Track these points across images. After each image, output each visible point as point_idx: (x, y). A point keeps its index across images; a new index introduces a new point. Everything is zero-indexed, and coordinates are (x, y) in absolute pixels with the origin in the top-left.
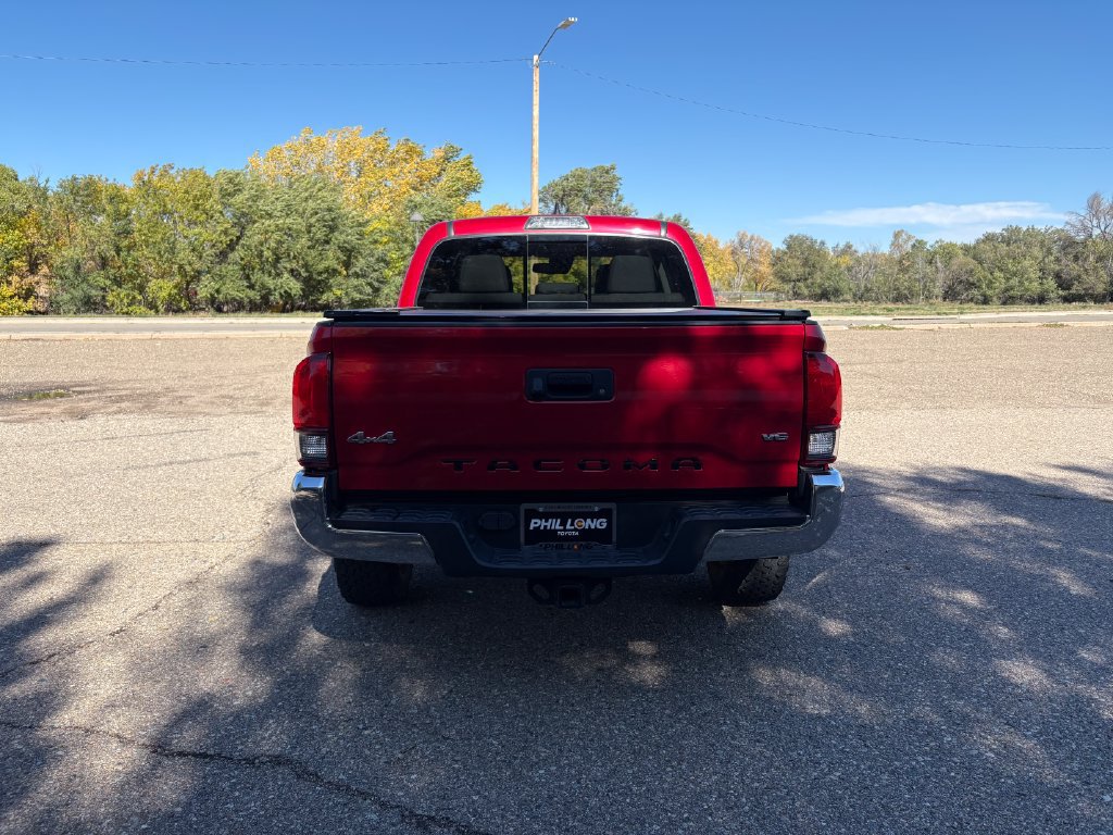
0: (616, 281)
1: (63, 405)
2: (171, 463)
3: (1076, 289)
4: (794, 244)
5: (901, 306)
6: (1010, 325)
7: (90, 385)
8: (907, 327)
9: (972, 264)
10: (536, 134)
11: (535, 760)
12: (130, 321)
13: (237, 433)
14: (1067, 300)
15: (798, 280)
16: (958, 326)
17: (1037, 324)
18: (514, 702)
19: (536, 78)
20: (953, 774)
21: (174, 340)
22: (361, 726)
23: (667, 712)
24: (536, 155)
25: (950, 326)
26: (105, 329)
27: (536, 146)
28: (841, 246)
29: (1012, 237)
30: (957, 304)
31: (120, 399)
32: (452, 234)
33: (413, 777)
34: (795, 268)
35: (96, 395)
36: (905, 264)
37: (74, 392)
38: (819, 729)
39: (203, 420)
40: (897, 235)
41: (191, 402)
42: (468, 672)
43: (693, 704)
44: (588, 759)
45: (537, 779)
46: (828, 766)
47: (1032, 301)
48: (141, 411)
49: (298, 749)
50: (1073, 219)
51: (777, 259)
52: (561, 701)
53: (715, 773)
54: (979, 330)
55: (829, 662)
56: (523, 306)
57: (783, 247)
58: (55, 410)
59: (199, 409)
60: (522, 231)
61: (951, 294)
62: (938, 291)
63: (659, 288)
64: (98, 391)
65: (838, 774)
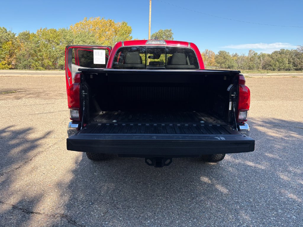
0: (174, 61)
1: (14, 95)
2: (42, 113)
3: (299, 67)
4: (221, 53)
5: (250, 71)
6: (282, 77)
7: (22, 90)
8: (253, 77)
9: (271, 59)
10: (150, 20)
11: (146, 217)
12: (36, 72)
13: (63, 104)
14: (297, 70)
15: (222, 63)
16: (267, 77)
17: (289, 76)
18: (140, 195)
19: (150, 3)
20: (283, 224)
21: (47, 77)
22: (91, 203)
23: (189, 199)
24: (150, 26)
25: (265, 77)
26: (29, 74)
27: (150, 24)
28: (234, 54)
29: (282, 52)
30: (266, 71)
31: (30, 94)
32: (123, 46)
33: (107, 223)
34: (221, 60)
35: (24, 92)
36: (252, 59)
37: (17, 91)
38: (238, 207)
39: (53, 100)
40: (250, 51)
41: (50, 95)
42: (126, 184)
43: (197, 197)
44: (164, 216)
45: (147, 224)
46: (242, 221)
47: (287, 70)
48: (36, 97)
49: (70, 212)
50: (299, 47)
51: (216, 57)
52: (155, 195)
53: (205, 223)
54: (273, 78)
55: (239, 182)
56: (145, 68)
57: (218, 54)
58: (11, 97)
59: (53, 97)
60: (145, 45)
61: (264, 68)
62: (261, 67)
63: (187, 64)
64: (24, 91)
65: (246, 224)
